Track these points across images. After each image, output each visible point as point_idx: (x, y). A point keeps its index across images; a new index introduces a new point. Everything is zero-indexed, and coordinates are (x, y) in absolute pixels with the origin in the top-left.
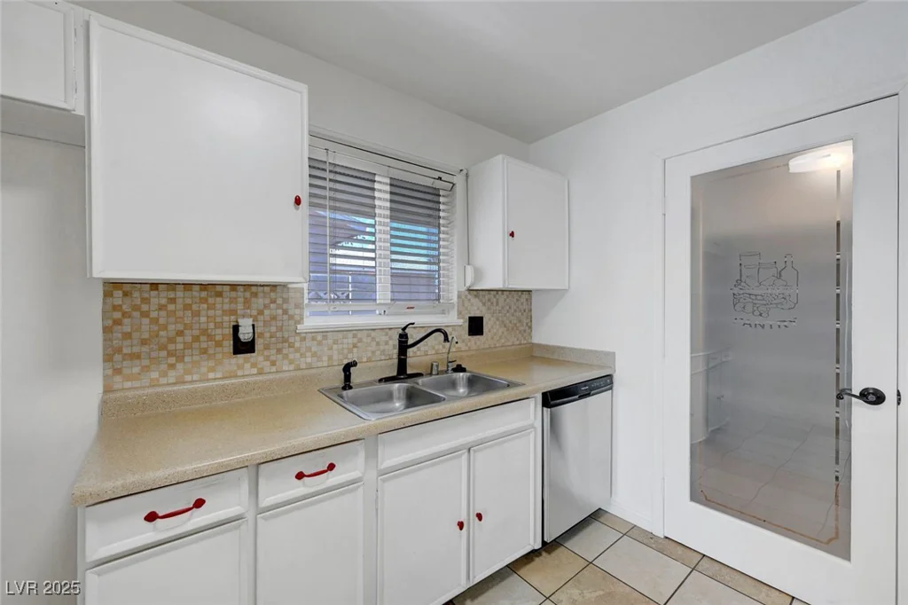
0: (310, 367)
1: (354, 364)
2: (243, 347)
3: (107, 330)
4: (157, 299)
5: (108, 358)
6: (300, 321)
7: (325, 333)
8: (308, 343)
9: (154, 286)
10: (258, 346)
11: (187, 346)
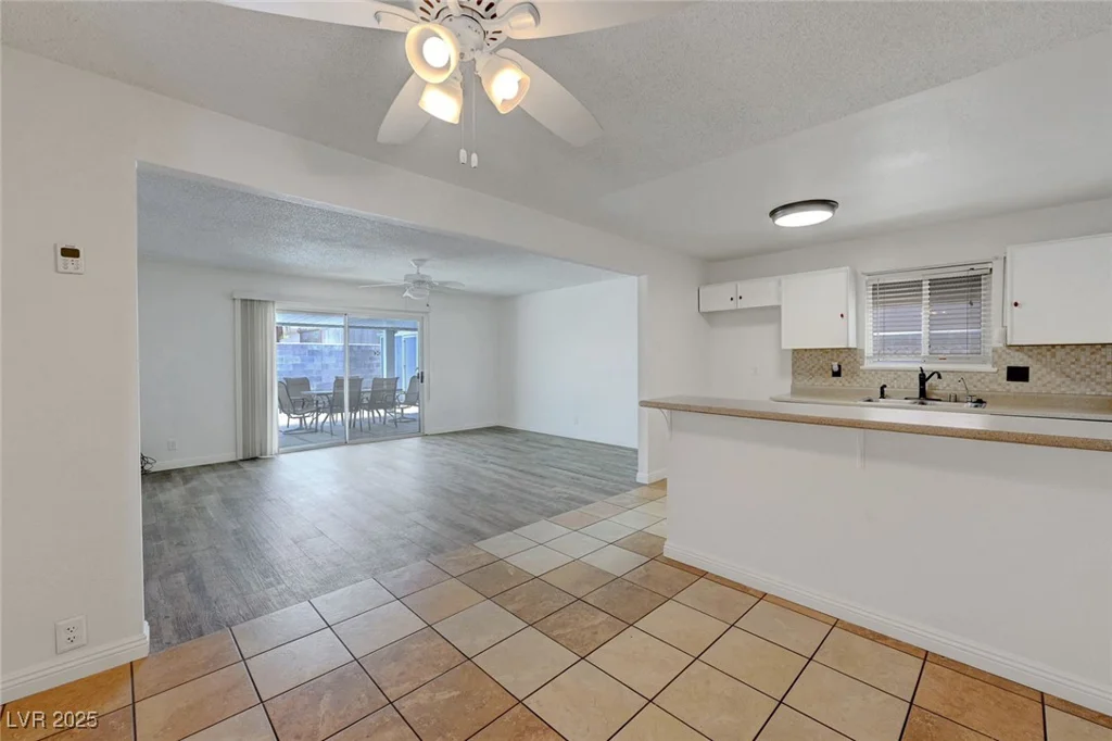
0: (867, 386)
1: (885, 386)
2: (837, 374)
3: (793, 365)
4: (807, 354)
5: (793, 373)
6: (863, 364)
7: (876, 371)
8: (867, 375)
9: (806, 350)
10: (843, 373)
11: (816, 372)
